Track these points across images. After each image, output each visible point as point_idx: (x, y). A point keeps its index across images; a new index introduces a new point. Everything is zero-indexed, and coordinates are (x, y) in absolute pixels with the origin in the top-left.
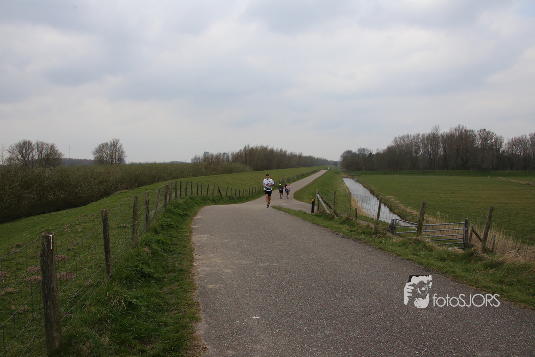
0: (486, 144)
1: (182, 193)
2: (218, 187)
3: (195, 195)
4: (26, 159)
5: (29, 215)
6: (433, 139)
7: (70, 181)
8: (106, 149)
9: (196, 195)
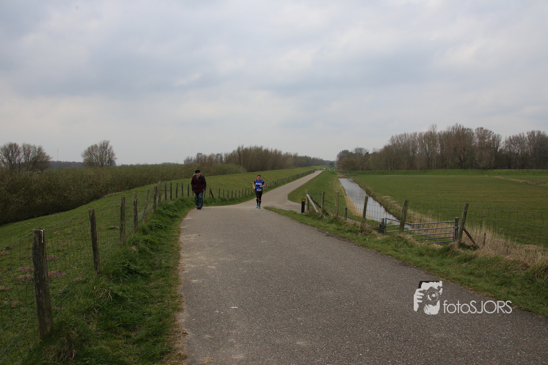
0: (484, 143)
1: (173, 195)
2: (210, 188)
3: (185, 196)
4: (13, 162)
5: (17, 220)
6: (430, 137)
7: (59, 185)
8: (96, 151)
9: (187, 196)
